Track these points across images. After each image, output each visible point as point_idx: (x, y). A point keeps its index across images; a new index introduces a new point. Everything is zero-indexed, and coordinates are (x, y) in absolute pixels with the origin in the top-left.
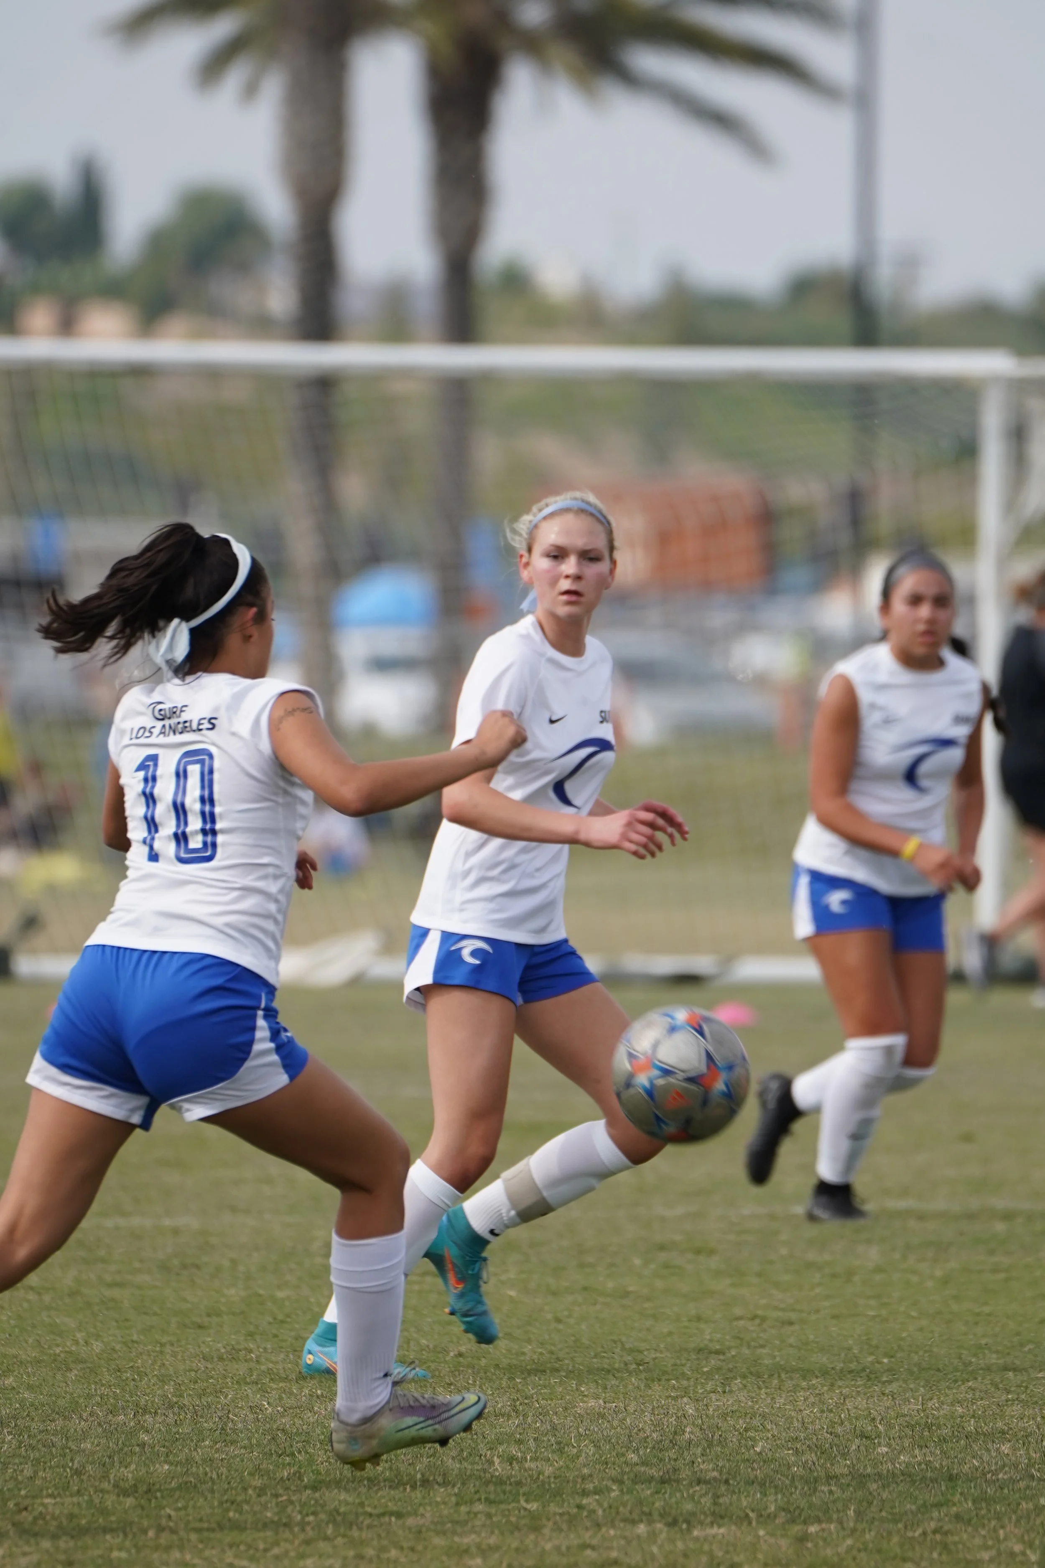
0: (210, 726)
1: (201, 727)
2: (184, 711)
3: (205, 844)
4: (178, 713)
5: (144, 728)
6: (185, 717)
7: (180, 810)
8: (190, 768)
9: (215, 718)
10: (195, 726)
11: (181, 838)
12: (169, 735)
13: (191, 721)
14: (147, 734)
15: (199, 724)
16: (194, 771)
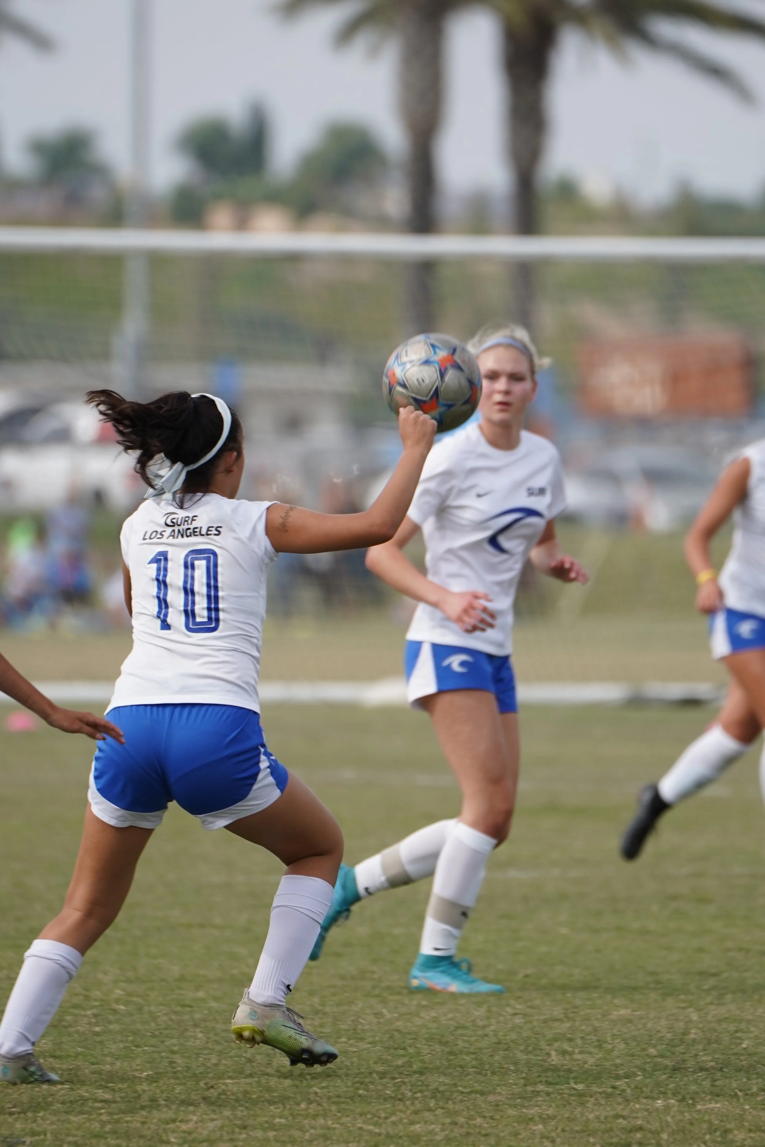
0: (217, 533)
1: (209, 533)
2: (195, 520)
3: (210, 618)
4: (190, 521)
5: (157, 532)
6: (195, 524)
7: (189, 591)
8: (197, 563)
9: (221, 527)
10: (204, 531)
11: (189, 614)
12: (177, 538)
13: (201, 527)
14: (159, 536)
15: (208, 530)
16: (201, 565)
